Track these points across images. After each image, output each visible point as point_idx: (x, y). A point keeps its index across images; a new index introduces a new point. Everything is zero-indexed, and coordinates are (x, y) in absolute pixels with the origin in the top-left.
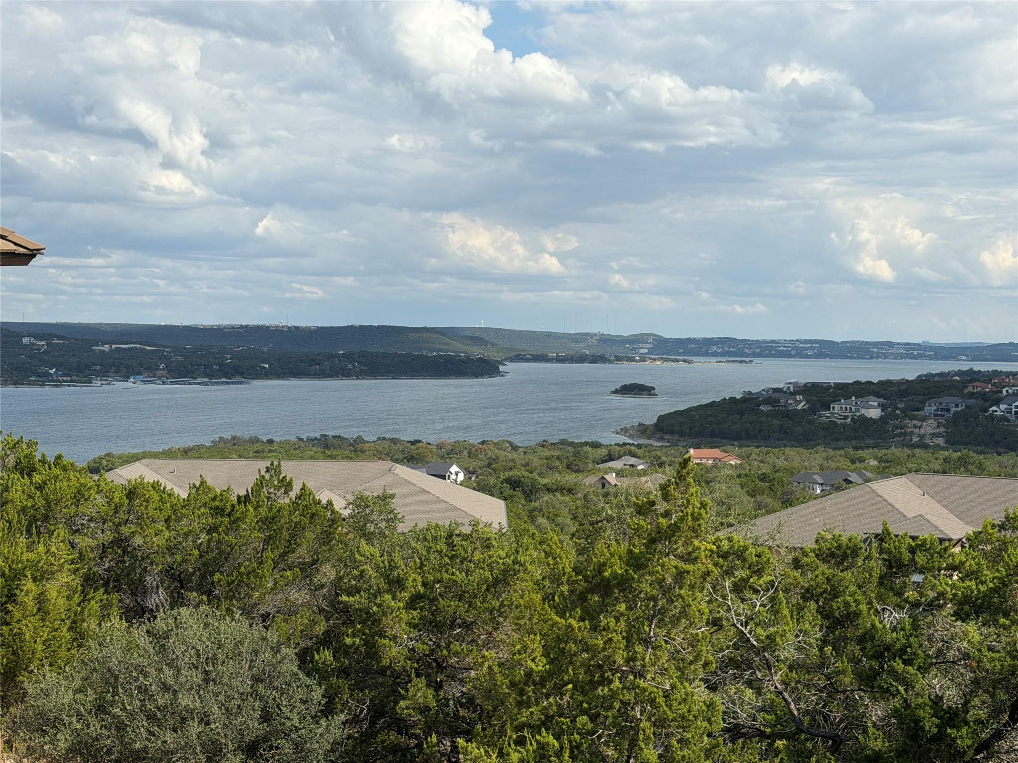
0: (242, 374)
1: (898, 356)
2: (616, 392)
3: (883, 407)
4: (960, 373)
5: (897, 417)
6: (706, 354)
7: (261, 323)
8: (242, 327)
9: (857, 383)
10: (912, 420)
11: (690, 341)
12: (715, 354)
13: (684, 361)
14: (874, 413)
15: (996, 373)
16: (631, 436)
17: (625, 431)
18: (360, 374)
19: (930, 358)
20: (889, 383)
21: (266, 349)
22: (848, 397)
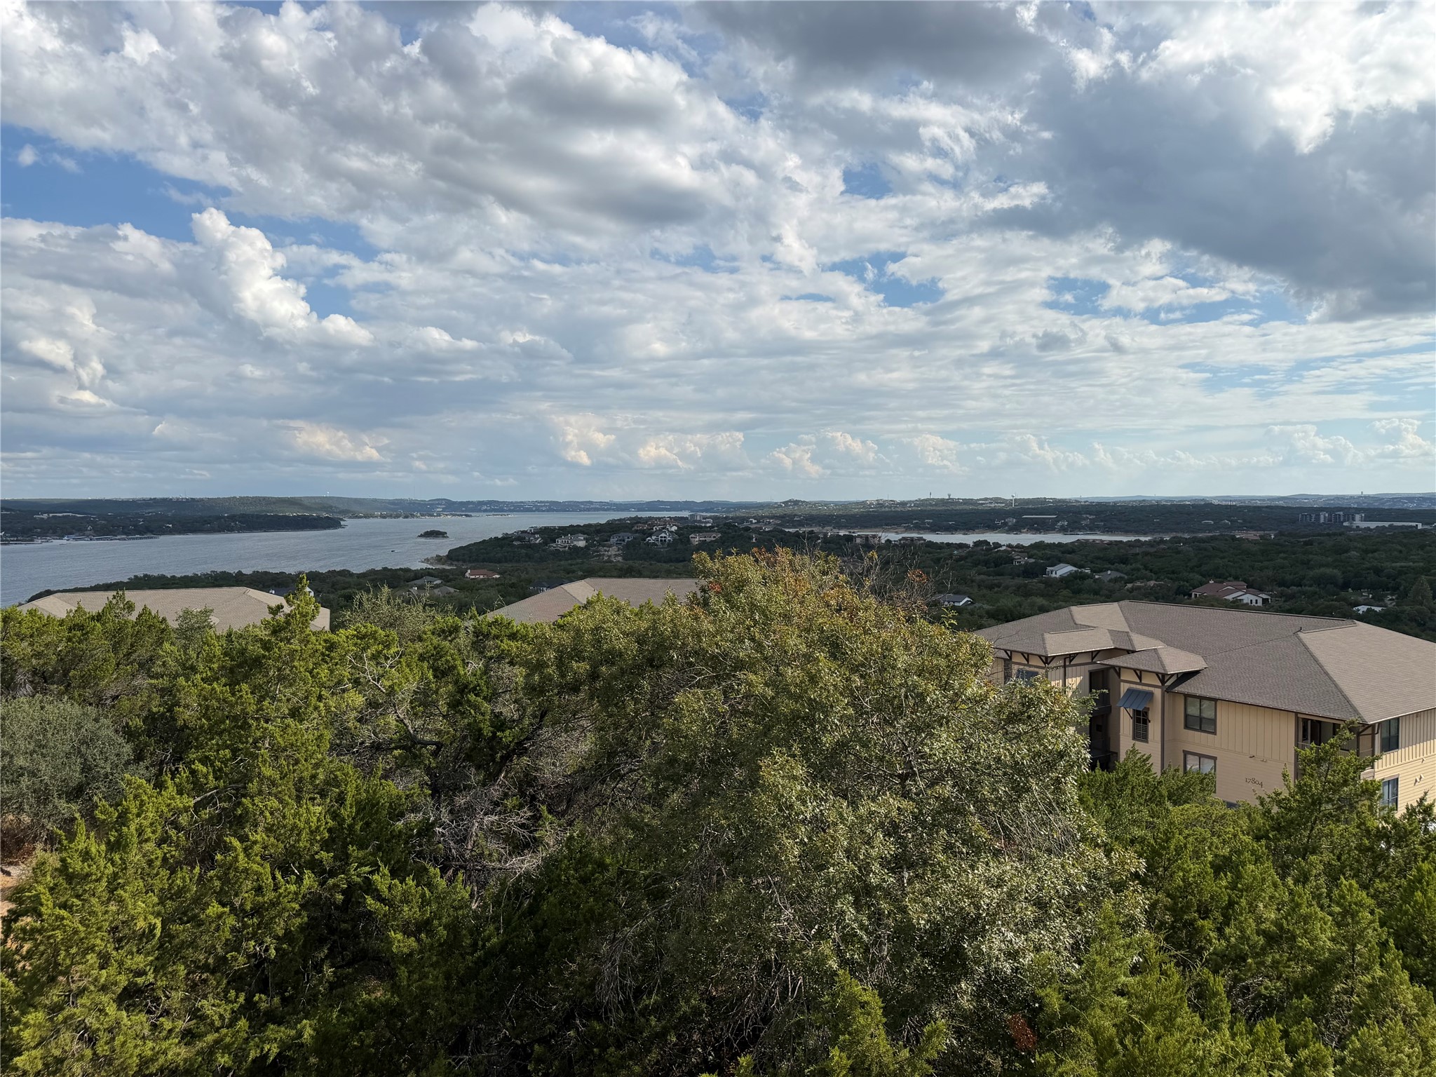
0: (152, 532)
1: (596, 509)
2: (421, 536)
3: (586, 540)
4: (630, 519)
5: (595, 545)
6: (480, 511)
7: (166, 496)
8: (151, 499)
9: (571, 526)
10: (603, 546)
11: (469, 503)
12: (485, 511)
13: (467, 516)
14: (582, 544)
15: (650, 518)
16: (431, 564)
17: (427, 560)
18: (240, 530)
19: (614, 510)
20: (590, 525)
21: (170, 514)
22: (566, 535)
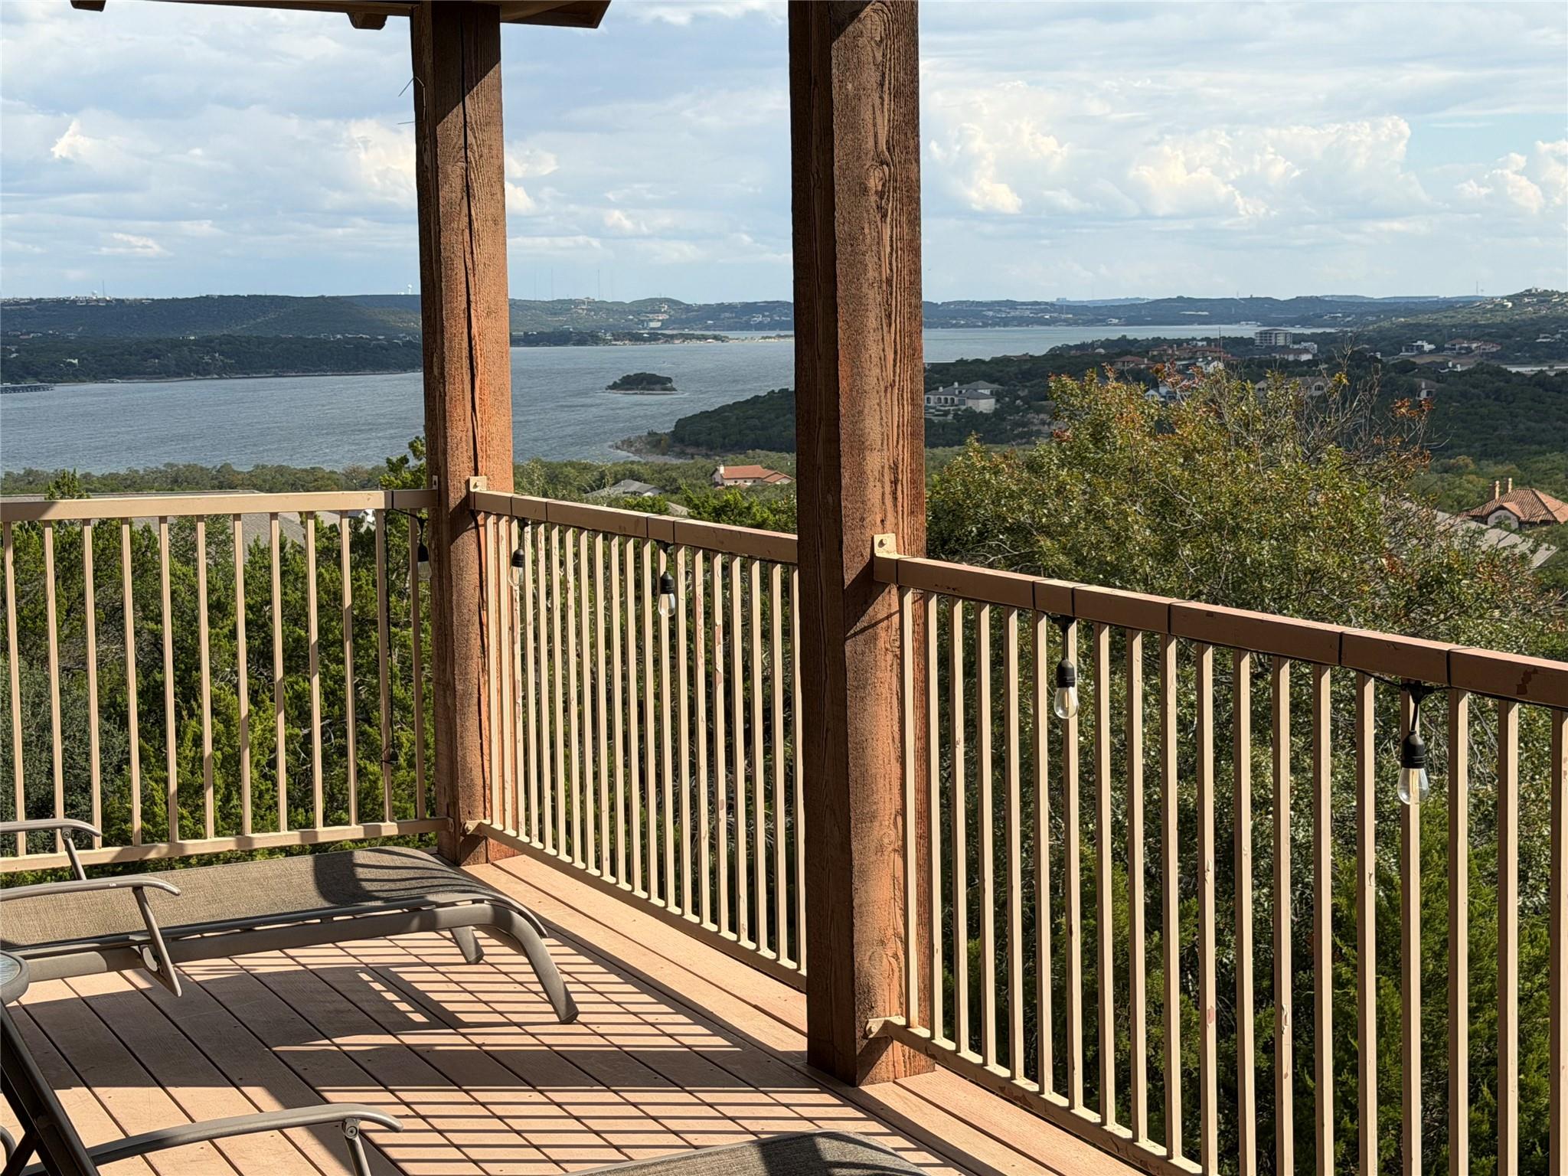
0: (36, 376)
1: (1022, 321)
2: (615, 387)
3: (997, 396)
4: (1107, 344)
5: (1018, 409)
6: (747, 327)
7: (62, 296)
9: (961, 362)
11: (722, 308)
12: (760, 327)
13: (716, 338)
14: (986, 405)
15: (1157, 342)
16: (638, 452)
17: (628, 444)
18: (224, 371)
19: (1069, 323)
20: (1006, 361)
21: (72, 336)
22: (947, 384)
